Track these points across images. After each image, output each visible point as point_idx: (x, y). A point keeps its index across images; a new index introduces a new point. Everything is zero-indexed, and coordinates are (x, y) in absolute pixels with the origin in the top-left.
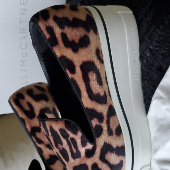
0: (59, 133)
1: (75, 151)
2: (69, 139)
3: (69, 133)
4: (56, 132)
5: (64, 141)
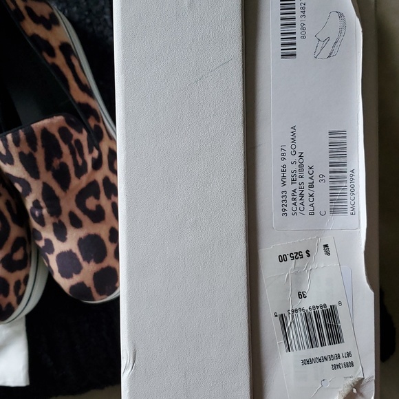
0: (57, 135)
1: (80, 161)
2: (73, 142)
3: (72, 131)
4: (53, 136)
5: (65, 149)
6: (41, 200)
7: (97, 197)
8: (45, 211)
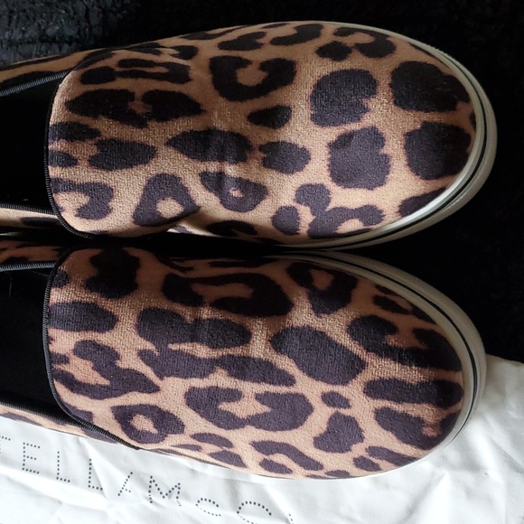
6: (202, 167)
7: (244, 63)
8: (231, 170)
